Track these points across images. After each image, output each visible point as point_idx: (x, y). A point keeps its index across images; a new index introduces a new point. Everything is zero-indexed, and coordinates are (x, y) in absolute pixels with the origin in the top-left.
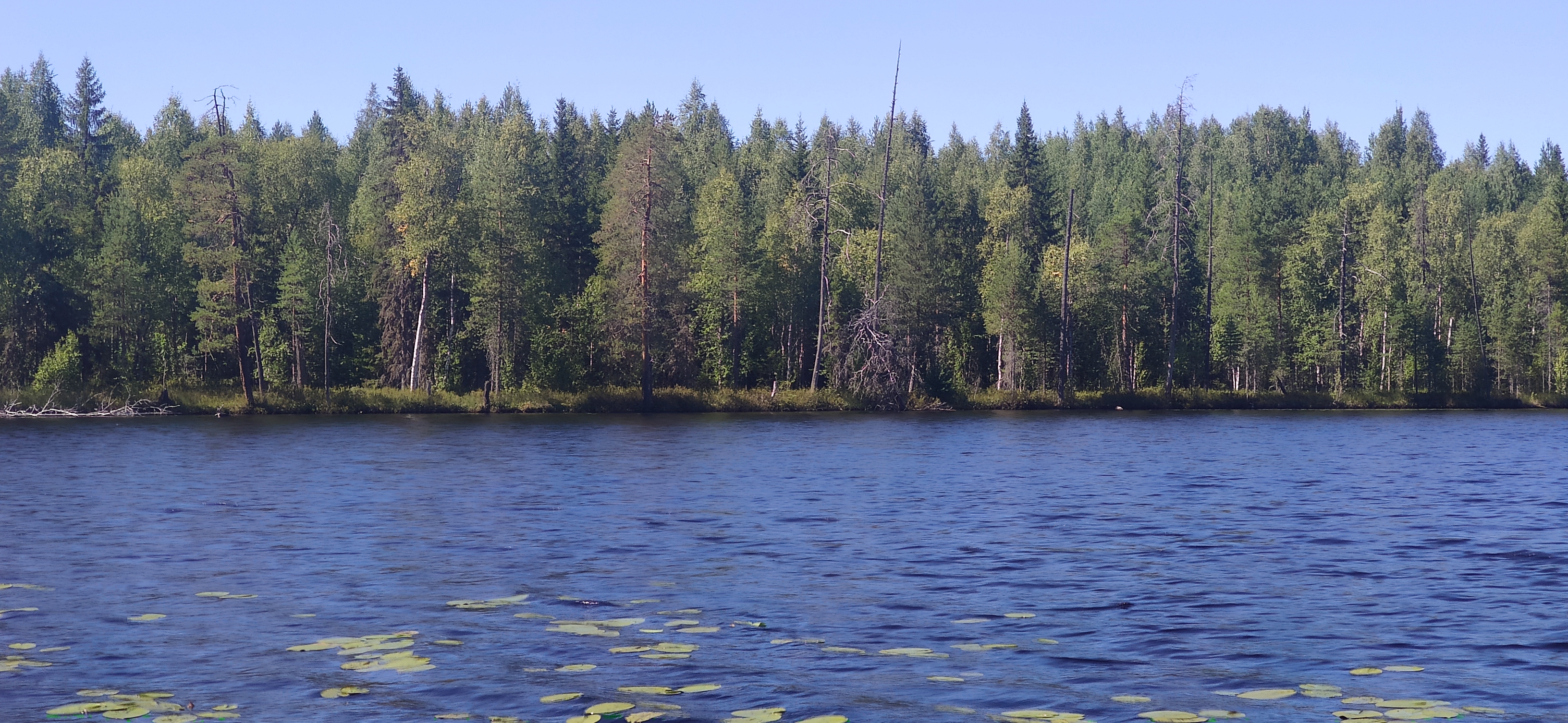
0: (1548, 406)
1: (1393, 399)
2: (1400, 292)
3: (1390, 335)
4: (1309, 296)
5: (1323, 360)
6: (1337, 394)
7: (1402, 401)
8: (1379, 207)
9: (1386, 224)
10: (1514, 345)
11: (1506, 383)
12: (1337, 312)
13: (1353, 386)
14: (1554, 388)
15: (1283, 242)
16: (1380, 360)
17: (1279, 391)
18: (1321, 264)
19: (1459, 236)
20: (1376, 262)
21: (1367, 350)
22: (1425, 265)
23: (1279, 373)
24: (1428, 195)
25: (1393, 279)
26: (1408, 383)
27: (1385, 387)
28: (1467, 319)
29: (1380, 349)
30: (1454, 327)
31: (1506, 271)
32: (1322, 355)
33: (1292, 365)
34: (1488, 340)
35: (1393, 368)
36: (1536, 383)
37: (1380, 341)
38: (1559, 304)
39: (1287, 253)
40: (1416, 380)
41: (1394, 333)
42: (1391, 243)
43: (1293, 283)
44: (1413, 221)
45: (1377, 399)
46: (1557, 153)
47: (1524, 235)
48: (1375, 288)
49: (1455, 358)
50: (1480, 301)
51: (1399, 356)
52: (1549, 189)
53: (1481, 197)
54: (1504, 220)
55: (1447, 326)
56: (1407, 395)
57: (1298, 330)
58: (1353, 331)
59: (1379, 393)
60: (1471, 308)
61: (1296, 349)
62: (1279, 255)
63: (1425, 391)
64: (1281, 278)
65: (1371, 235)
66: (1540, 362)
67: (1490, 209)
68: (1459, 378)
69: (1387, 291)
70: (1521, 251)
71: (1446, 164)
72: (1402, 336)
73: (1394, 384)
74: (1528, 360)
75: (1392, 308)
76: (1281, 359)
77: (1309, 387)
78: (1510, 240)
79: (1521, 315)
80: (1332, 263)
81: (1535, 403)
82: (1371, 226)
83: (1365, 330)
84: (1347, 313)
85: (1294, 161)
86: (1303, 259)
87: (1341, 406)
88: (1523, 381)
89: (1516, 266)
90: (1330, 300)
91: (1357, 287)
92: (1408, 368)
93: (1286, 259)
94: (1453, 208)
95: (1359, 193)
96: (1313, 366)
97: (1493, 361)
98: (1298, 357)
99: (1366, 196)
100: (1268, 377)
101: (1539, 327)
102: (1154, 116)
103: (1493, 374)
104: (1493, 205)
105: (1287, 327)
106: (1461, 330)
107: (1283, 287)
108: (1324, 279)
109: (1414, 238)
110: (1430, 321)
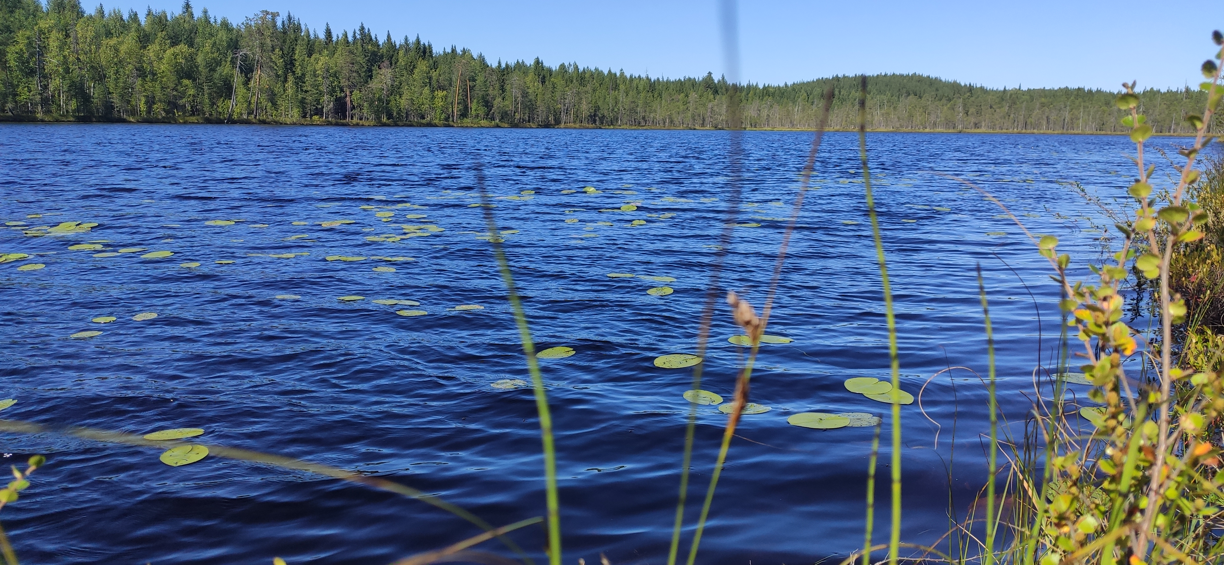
0: (138, 122)
1: (67, 118)
2: (67, 71)
3: (64, 90)
4: (21, 70)
5: (31, 100)
6: (40, 116)
7: (72, 119)
8: (54, 32)
9: (58, 39)
10: (122, 96)
11: (119, 111)
12: (36, 78)
13: (48, 112)
14: (141, 114)
15: (6, 45)
16: (60, 101)
17: (10, 114)
18: (26, 55)
19: (93, 47)
20: (54, 57)
21: (53, 96)
22: (78, 59)
23: (9, 105)
24: (78, 28)
25: (64, 64)
26: (74, 111)
27: (63, 113)
28: (99, 84)
29: (59, 96)
30: (94, 87)
31: (116, 64)
32: (31, 97)
33: (16, 102)
34: (110, 93)
35: (67, 105)
36: (133, 112)
37: (59, 92)
38: (140, 79)
39: (8, 50)
40: (78, 110)
41: (65, 89)
42: (61, 48)
43: (12, 63)
44: (71, 39)
45: (60, 118)
46: (136, 14)
47: (123, 48)
48: (55, 68)
49: (95, 100)
50: (105, 76)
51: (69, 99)
52: (133, 29)
53: (103, 30)
54: (113, 42)
55: (90, 87)
56: (74, 116)
57: (18, 86)
58: (45, 87)
59: (60, 115)
60: (101, 79)
61: (17, 95)
62: (4, 50)
63: (82, 114)
64: (6, 61)
65: (51, 44)
66: (134, 103)
67: (107, 37)
68: (98, 110)
69: (61, 70)
70: (122, 55)
71: (85, 15)
72: (69, 90)
73: (67, 111)
74: (129, 102)
75: (64, 78)
76: (10, 99)
77: (26, 112)
78: (117, 51)
79: (124, 83)
80: (32, 55)
81: (133, 120)
82: (51, 40)
83: (51, 87)
84: (41, 79)
85: (9, 7)
86: (17, 53)
87: (42, 121)
88: (127, 111)
89: (120, 62)
90: (31, 73)
91: (45, 67)
92: (73, 105)
93: (8, 52)
94: (90, 34)
95: (43, 24)
96: (27, 103)
97: (112, 102)
98: (18, 98)
99: (47, 26)
100: (4, 107)
101: (132, 88)
103: (113, 108)
104: (109, 34)
105: (12, 85)
106: (97, 88)
107: (8, 65)
108: (28, 62)
109: (72, 46)
110: (82, 84)
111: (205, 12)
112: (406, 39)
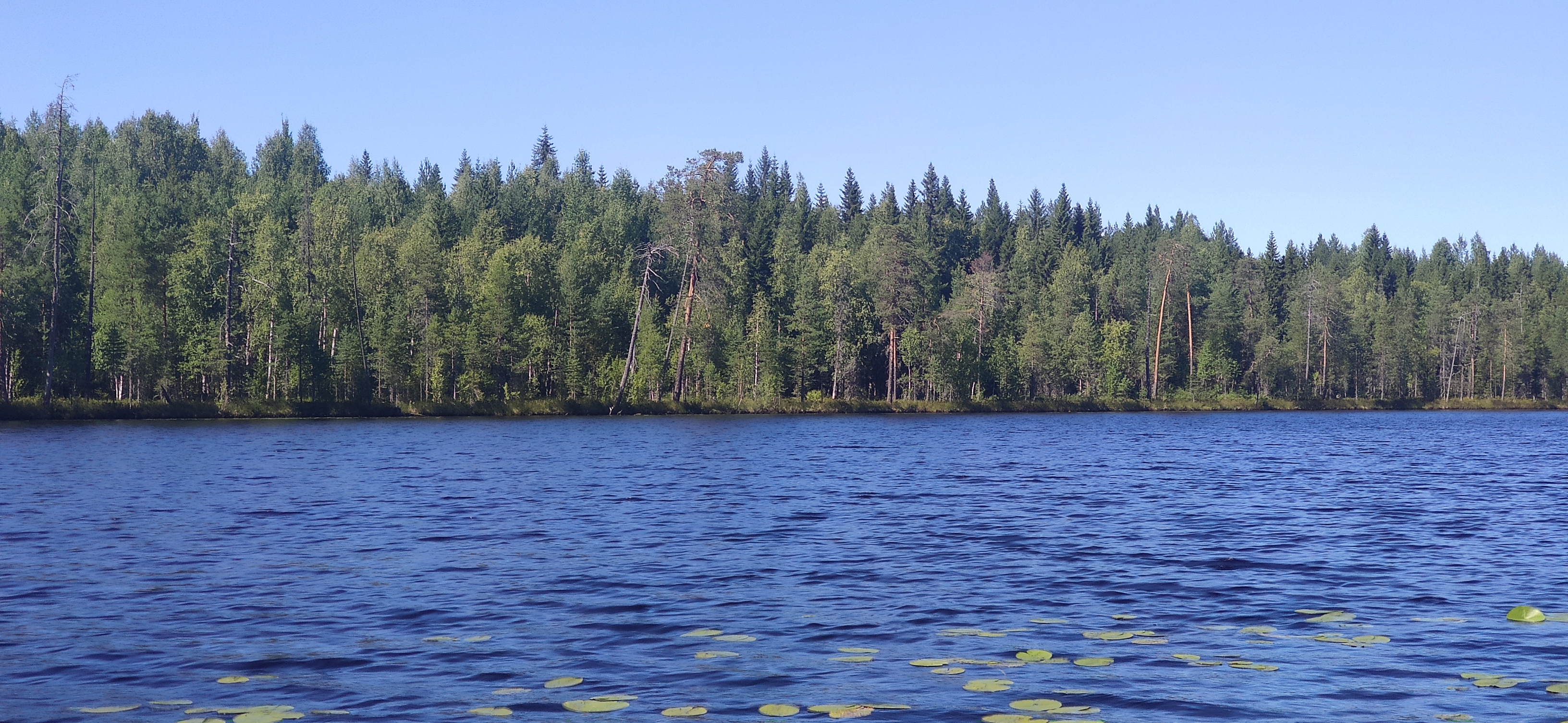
0: (425, 414)
1: (278, 408)
2: (287, 303)
3: (276, 345)
4: (194, 305)
5: (209, 369)
6: (222, 404)
7: (287, 410)
8: (266, 218)
9: (272, 234)
10: (395, 356)
11: (386, 392)
12: (223, 320)
13: (240, 395)
14: (431, 397)
15: (170, 250)
16: (266, 369)
17: (164, 400)
18: (204, 273)
19: (344, 250)
20: (263, 272)
21: (253, 360)
22: (311, 277)
23: (164, 383)
24: (316, 208)
25: (279, 289)
26: (293, 393)
27: (271, 396)
28: (349, 330)
29: (266, 359)
30: (338, 338)
31: (387, 284)
32: (208, 364)
33: (178, 375)
34: (370, 350)
35: (279, 377)
36: (415, 392)
37: (267, 351)
38: (436, 316)
39: (172, 261)
40: (301, 390)
41: (280, 343)
42: (277, 254)
43: (179, 291)
44: (300, 232)
45: (263, 408)
46: (436, 171)
47: (405, 250)
48: (262, 298)
49: (338, 368)
50: (362, 312)
51: (284, 366)
52: (427, 206)
53: (365, 211)
54: (385, 235)
55: (331, 336)
56: (292, 404)
57: (184, 339)
58: (239, 341)
59: (264, 402)
60: (354, 319)
61: (181, 359)
62: (164, 263)
63: (309, 400)
64: (167, 285)
65: (257, 245)
66: (418, 372)
67: (373, 224)
68: (342, 387)
69: (273, 301)
70: (402, 263)
71: (331, 177)
72: (287, 346)
73: (279, 393)
74: (407, 369)
75: (277, 319)
76: (166, 368)
77: (195, 397)
78: (391, 254)
79: (401, 326)
80: (218, 272)
81: (413, 411)
82: (259, 237)
83: (251, 340)
84: (233, 322)
85: (181, 168)
86: (188, 267)
87: (227, 415)
88: (402, 390)
89: (396, 279)
90: (213, 310)
91: (244, 295)
92: (293, 378)
93: (171, 267)
94: (340, 220)
95: (245, 203)
96: (199, 376)
97: (374, 371)
98: (184, 366)
99: (254, 206)
100: (153, 386)
101: (418, 338)
102: (34, 114)
103: (374, 383)
104: (377, 219)
105: (173, 336)
106: (344, 341)
107: (168, 295)
108: (210, 288)
109: (300, 249)
110: (314, 330)
111: (583, 160)
112: (1036, 198)
